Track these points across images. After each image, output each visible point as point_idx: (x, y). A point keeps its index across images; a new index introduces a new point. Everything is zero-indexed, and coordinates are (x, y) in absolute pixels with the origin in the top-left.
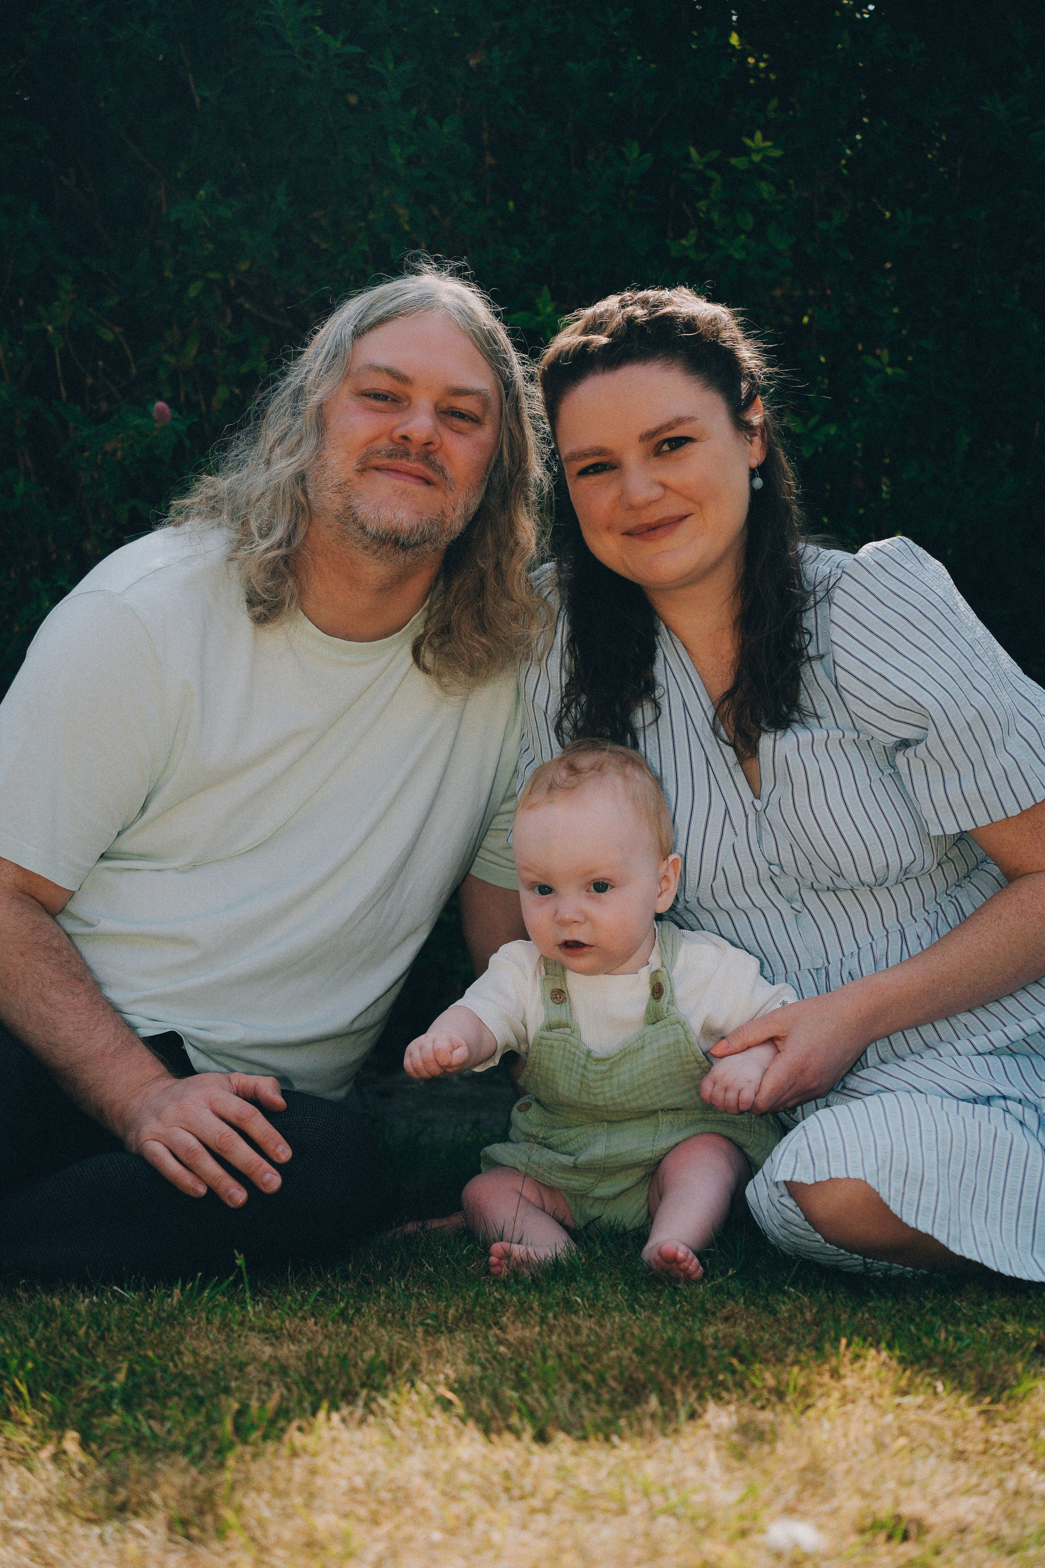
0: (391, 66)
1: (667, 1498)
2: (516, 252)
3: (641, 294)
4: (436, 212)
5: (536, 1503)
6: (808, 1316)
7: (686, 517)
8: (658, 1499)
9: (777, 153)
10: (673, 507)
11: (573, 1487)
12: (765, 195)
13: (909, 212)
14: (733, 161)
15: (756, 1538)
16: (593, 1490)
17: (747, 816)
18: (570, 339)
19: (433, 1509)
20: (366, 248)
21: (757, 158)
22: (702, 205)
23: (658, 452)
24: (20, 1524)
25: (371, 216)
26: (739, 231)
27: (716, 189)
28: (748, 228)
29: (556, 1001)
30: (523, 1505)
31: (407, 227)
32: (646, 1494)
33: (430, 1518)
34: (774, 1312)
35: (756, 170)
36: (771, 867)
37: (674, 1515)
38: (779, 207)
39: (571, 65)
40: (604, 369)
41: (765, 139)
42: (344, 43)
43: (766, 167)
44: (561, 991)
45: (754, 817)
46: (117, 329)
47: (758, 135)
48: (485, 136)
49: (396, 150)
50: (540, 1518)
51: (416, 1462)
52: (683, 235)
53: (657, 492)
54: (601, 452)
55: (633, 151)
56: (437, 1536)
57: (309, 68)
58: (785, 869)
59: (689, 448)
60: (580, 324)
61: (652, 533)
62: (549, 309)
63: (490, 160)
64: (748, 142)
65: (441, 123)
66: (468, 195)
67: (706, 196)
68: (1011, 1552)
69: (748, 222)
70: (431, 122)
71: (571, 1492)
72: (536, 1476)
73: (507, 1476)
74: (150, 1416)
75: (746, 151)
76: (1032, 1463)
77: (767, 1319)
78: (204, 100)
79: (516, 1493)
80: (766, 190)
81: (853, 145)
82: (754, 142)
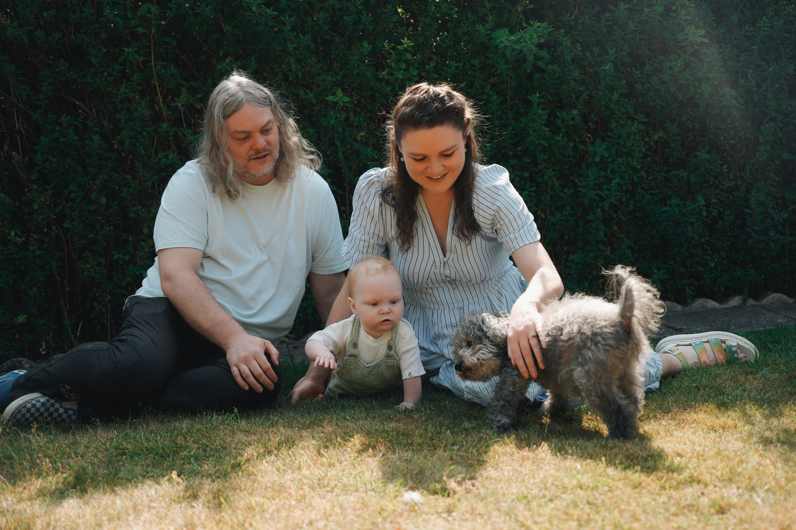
0: (287, 18)
1: (372, 485)
2: (329, 77)
4: (304, 65)
5: (328, 489)
6: (424, 419)
7: (447, 173)
8: (369, 486)
9: (412, 44)
11: (341, 483)
12: (409, 58)
13: (454, 62)
14: (398, 47)
15: (399, 499)
16: (347, 483)
17: (440, 263)
19: (293, 493)
20: (281, 77)
21: (405, 46)
22: (389, 61)
24: (153, 504)
25: (283, 67)
26: (401, 69)
27: (393, 56)
28: (404, 68)
29: (354, 347)
30: (324, 489)
31: (294, 70)
32: (365, 484)
33: (292, 496)
34: (412, 418)
35: (406, 50)
37: (374, 491)
38: (413, 61)
39: (345, 17)
41: (408, 40)
42: (272, 11)
43: (408, 48)
44: (356, 344)
45: (443, 264)
46: (201, 105)
47: (406, 39)
48: (319, 40)
49: (290, 46)
50: (329, 494)
51: (289, 476)
52: (383, 71)
55: (366, 44)
56: (293, 503)
57: (261, 19)
62: (341, 95)
63: (321, 48)
64: (402, 41)
65: (304, 36)
66: (314, 59)
67: (390, 58)
68: (482, 500)
69: (403, 66)
70: (300, 36)
71: (340, 484)
72: (329, 480)
73: (319, 479)
74: (198, 465)
75: (402, 44)
76: (492, 467)
77: (410, 420)
78: (227, 30)
79: (322, 485)
80: (409, 56)
81: (436, 41)
82: (406, 40)
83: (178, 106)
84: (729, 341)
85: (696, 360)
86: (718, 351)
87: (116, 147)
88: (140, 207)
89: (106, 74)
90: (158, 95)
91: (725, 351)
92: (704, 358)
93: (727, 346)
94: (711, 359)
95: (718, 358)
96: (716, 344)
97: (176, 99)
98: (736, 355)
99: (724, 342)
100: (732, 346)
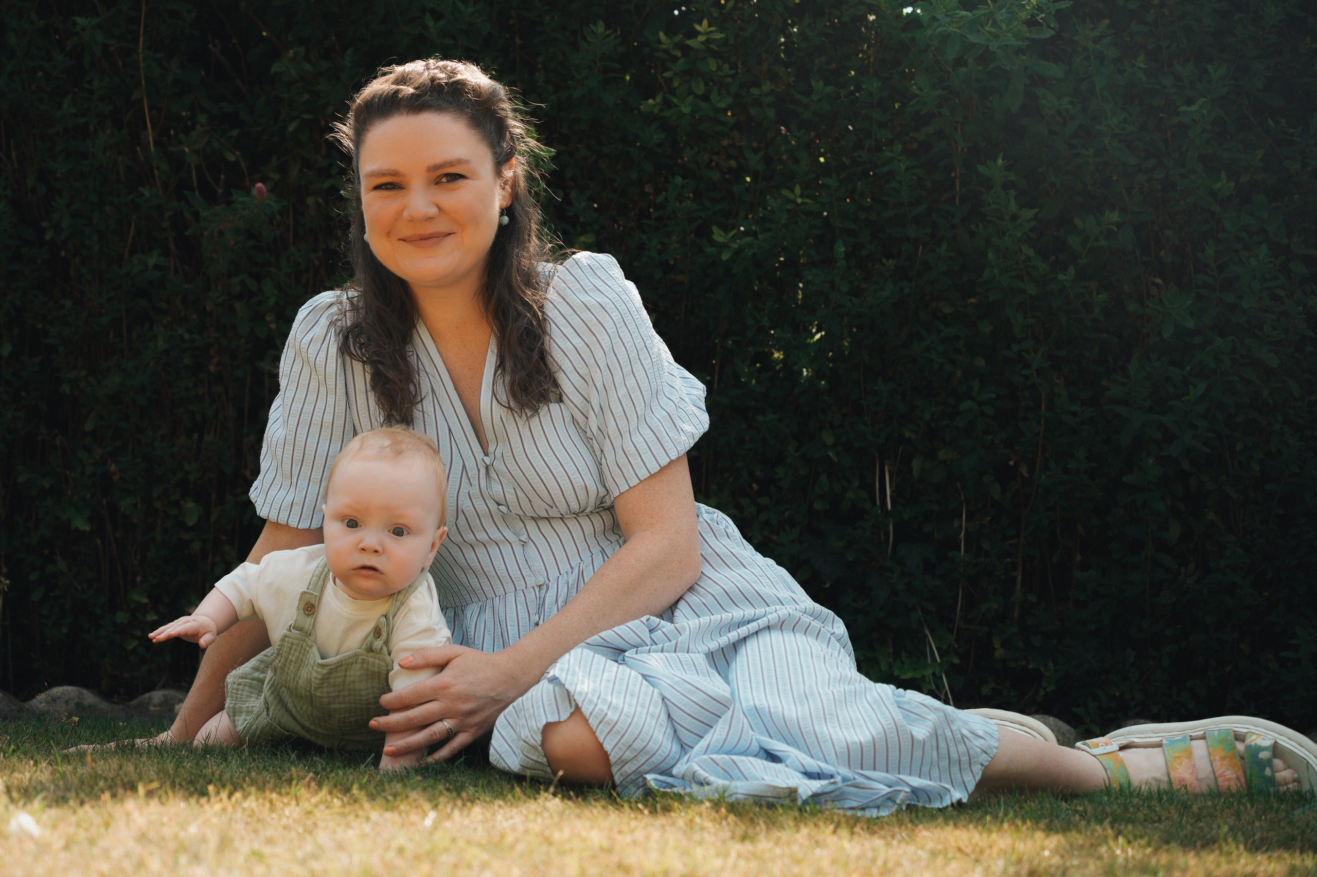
3: (441, 63)
7: (450, 234)
9: (720, 36)
10: (441, 226)
12: (714, 69)
14: (689, 42)
17: (479, 470)
18: (383, 86)
21: (702, 39)
22: (668, 75)
23: (437, 182)
26: (691, 94)
27: (680, 65)
28: (700, 92)
29: (306, 612)
35: (708, 50)
36: (500, 507)
40: (408, 113)
41: (710, 26)
44: (313, 606)
45: (484, 471)
46: (238, 153)
47: (705, 22)
53: (433, 211)
54: (395, 173)
55: (600, 27)
58: (510, 508)
59: (462, 183)
60: (392, 77)
61: (422, 242)
64: (698, 28)
67: (671, 69)
69: (701, 88)
75: (696, 35)
81: (788, 35)
82: (702, 27)
83: (184, 152)
84: (1254, 737)
85: (1160, 774)
86: (1223, 758)
87: (48, 237)
88: (84, 373)
89: (40, 74)
90: (146, 128)
91: (1242, 758)
92: (1182, 773)
93: (1248, 748)
94: (1202, 775)
95: (1221, 775)
96: (1221, 741)
97: (182, 137)
98: (1268, 772)
99: (1240, 738)
100: (1261, 749)
